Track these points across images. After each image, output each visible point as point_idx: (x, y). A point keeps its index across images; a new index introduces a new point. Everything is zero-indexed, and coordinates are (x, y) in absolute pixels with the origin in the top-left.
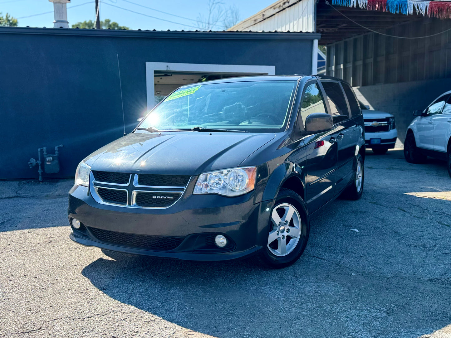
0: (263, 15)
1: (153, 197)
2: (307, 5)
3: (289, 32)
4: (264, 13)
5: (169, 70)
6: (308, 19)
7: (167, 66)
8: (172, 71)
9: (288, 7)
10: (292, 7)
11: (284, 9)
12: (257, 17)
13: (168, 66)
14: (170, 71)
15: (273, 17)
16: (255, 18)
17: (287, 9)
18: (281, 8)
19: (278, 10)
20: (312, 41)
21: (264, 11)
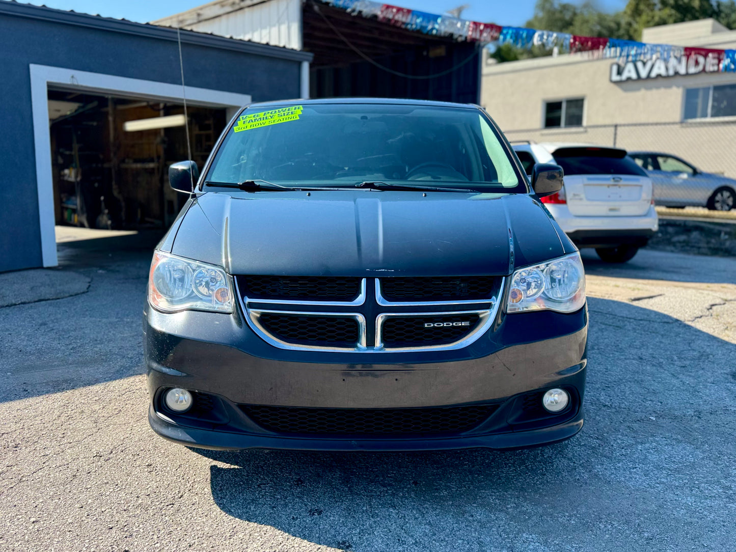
0: (199, 15)
1: (426, 326)
2: (287, 8)
3: (267, 44)
4: (201, 12)
5: (76, 83)
6: (289, 28)
7: (73, 77)
8: (82, 86)
9: (249, 6)
10: (255, 7)
11: (241, 9)
12: (186, 17)
13: (75, 76)
14: (78, 86)
15: (217, 20)
16: (181, 18)
17: (247, 10)
18: (237, 7)
19: (229, 9)
20: (299, 64)
21: (201, 9)
